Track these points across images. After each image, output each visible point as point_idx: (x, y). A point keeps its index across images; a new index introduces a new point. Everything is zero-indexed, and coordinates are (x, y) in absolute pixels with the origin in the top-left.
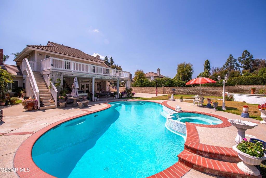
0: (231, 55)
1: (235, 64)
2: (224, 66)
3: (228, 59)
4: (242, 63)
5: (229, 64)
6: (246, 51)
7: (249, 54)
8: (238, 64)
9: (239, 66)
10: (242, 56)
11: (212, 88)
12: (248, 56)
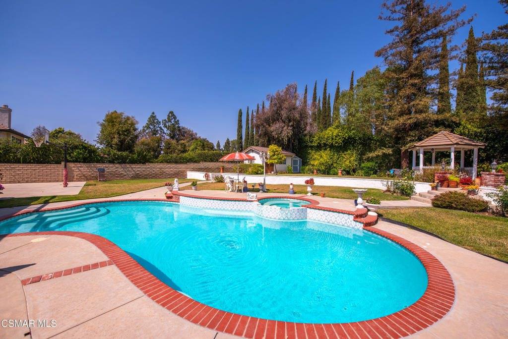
0: (153, 113)
1: (158, 129)
2: (144, 129)
3: (149, 118)
4: (168, 129)
5: (152, 127)
6: (171, 112)
7: (175, 118)
8: (162, 129)
9: (164, 133)
10: (168, 118)
11: (173, 165)
12: (173, 120)
